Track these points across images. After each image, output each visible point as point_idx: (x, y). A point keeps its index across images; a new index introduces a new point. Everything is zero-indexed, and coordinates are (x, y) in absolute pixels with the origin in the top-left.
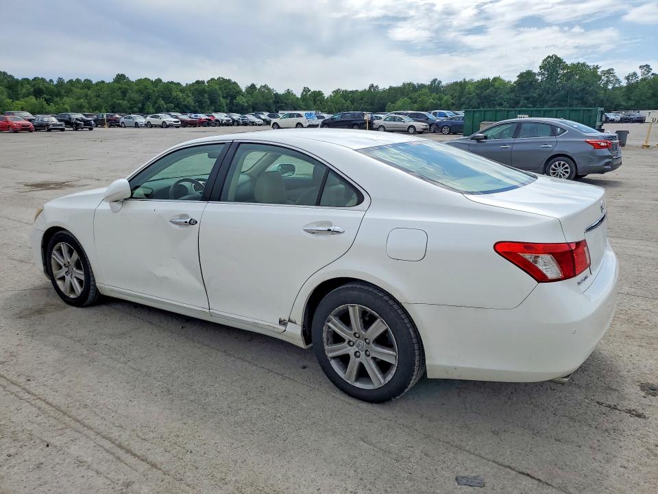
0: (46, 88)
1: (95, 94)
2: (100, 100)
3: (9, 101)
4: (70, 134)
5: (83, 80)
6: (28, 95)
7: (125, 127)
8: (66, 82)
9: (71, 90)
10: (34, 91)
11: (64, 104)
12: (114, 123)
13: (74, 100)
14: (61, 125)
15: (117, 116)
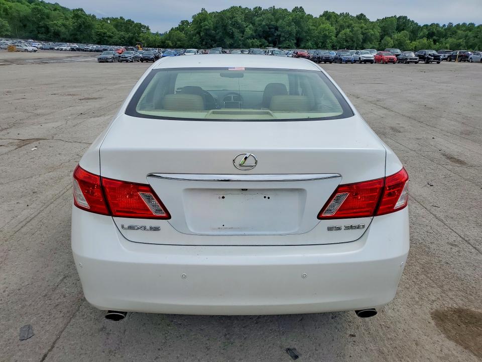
0: (438, 31)
1: (474, 35)
2: (476, 40)
3: (409, 41)
4: (422, 65)
5: (468, 24)
6: (422, 37)
7: (472, 62)
8: (454, 26)
9: (456, 32)
10: (428, 34)
11: (446, 43)
12: (464, 58)
13: (455, 40)
14: (416, 59)
15: (470, 53)
